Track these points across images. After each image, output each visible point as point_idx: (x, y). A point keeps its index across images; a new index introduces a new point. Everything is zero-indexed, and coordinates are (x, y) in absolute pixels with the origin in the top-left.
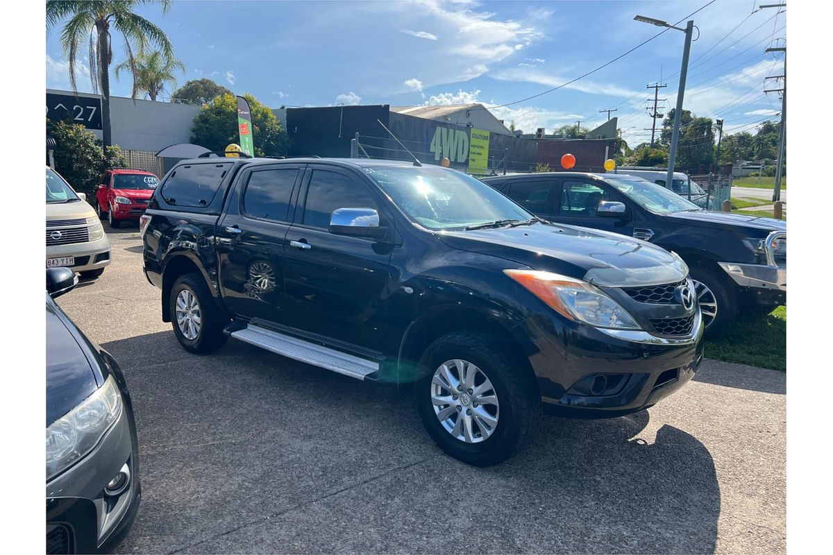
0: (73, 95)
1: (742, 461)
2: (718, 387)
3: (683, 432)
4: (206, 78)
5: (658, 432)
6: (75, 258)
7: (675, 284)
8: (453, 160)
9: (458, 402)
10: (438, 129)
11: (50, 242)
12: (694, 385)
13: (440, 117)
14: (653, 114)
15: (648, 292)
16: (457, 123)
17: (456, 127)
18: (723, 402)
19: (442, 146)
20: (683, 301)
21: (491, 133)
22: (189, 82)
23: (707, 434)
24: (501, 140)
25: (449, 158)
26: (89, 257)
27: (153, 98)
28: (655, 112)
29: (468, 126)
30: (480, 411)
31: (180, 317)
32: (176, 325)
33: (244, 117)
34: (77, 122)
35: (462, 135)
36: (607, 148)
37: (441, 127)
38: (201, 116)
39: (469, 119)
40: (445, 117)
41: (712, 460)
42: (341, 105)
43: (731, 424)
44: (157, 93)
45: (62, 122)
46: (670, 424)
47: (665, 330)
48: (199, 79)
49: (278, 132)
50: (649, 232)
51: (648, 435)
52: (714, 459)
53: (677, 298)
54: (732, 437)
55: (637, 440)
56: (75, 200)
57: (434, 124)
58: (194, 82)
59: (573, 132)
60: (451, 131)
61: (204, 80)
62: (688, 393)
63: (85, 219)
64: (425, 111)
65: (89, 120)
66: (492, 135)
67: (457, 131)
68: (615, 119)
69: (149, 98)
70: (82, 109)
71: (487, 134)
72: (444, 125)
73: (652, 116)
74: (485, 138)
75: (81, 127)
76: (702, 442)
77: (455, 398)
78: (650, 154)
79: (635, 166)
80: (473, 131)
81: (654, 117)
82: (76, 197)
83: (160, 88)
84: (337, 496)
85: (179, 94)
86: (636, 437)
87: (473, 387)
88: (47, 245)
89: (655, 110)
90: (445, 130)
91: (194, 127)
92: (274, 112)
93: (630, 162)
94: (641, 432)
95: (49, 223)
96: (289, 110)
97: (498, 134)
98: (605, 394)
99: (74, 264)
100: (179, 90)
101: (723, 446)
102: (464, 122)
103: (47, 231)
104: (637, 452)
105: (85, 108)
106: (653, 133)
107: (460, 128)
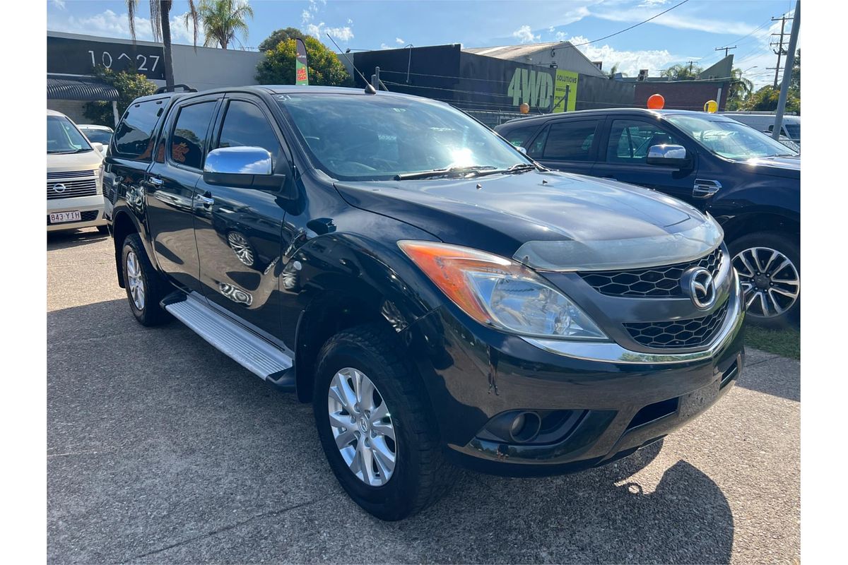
0: (131, 43)
1: (781, 537)
2: (779, 400)
3: (704, 476)
4: (292, 27)
5: (666, 473)
6: (81, 213)
7: (687, 265)
8: (533, 105)
9: (356, 427)
10: (518, 70)
11: (51, 195)
12: (747, 397)
13: (520, 57)
14: (778, 50)
15: (632, 279)
16: (540, 63)
17: (538, 69)
18: (780, 427)
19: (521, 89)
20: (694, 291)
21: (579, 75)
22: (275, 32)
23: (739, 483)
24: (591, 83)
25: (530, 104)
26: (97, 211)
27: (224, 47)
28: (781, 48)
29: (552, 66)
30: (379, 442)
31: (133, 282)
32: (129, 292)
33: (302, 61)
34: (140, 72)
35: (545, 77)
36: (720, 90)
37: (521, 68)
38: (266, 64)
39: (554, 59)
40: (526, 57)
41: (733, 531)
42: (409, 47)
43: (781, 466)
44: (227, 42)
45: (124, 72)
46: (689, 461)
47: (655, 339)
48: (285, 29)
49: (344, 78)
50: (714, 184)
51: (648, 478)
52: (737, 530)
53: (684, 287)
54: (776, 490)
55: (630, 484)
56: (87, 150)
57: (511, 65)
58: (279, 32)
59: (682, 75)
60: (533, 73)
61: (290, 29)
62: (732, 409)
63: (92, 171)
64: (506, 51)
65: (153, 70)
66: (581, 77)
67: (539, 73)
68: (732, 56)
69: (220, 46)
70: (145, 58)
71: (576, 76)
72: (525, 66)
73: (776, 53)
74: (574, 80)
75: (142, 77)
76: (726, 495)
77: (354, 421)
78: (771, 96)
79: (752, 110)
80: (558, 72)
81: (779, 54)
82: (89, 148)
83: (231, 36)
84: (158, 555)
85: (266, 44)
86: (630, 480)
87: (371, 408)
88: (48, 199)
89: (781, 46)
90: (525, 72)
91: (258, 75)
92: (340, 57)
93: (746, 106)
94: (641, 472)
95: (50, 175)
96: (356, 55)
97: (587, 76)
98: (537, 441)
99: (80, 219)
100: (266, 41)
101: (758, 507)
102: (547, 62)
103: (48, 183)
104: (621, 507)
105: (148, 57)
106: (777, 74)
107: (543, 70)
